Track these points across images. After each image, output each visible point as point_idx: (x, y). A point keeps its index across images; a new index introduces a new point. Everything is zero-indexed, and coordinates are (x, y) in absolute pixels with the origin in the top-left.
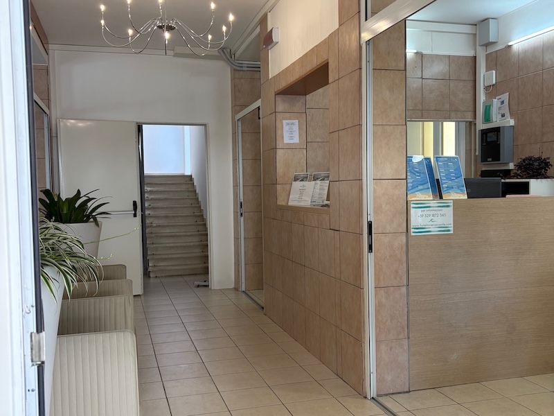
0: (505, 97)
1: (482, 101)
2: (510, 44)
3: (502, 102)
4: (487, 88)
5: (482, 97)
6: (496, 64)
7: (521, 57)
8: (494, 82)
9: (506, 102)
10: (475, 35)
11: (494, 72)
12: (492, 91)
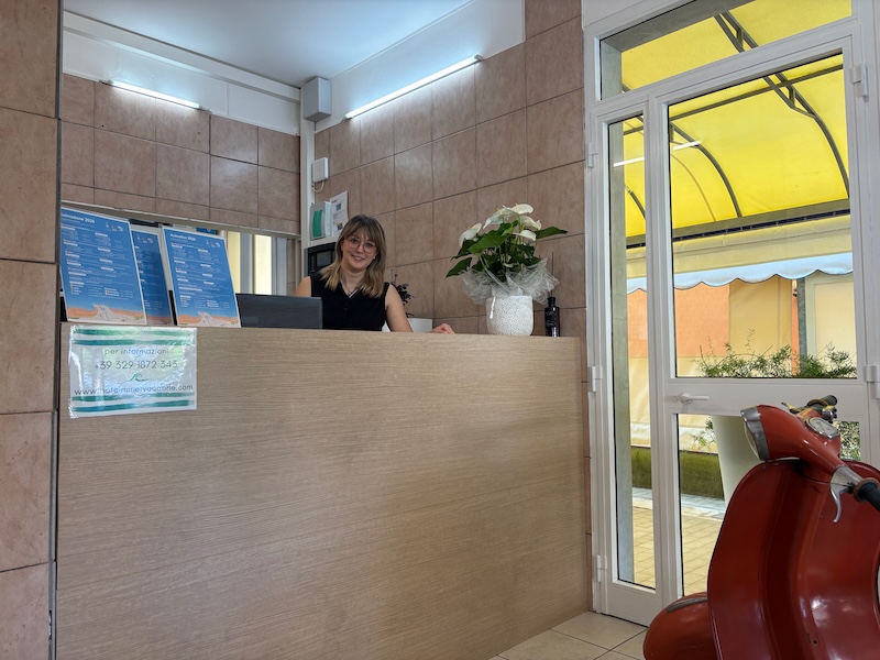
0: (342, 197)
1: (309, 205)
2: (348, 116)
3: (339, 207)
4: (316, 185)
5: (309, 199)
6: (329, 148)
7: (363, 135)
8: (327, 176)
9: (344, 206)
10: (298, 103)
11: (326, 160)
12: (324, 188)
